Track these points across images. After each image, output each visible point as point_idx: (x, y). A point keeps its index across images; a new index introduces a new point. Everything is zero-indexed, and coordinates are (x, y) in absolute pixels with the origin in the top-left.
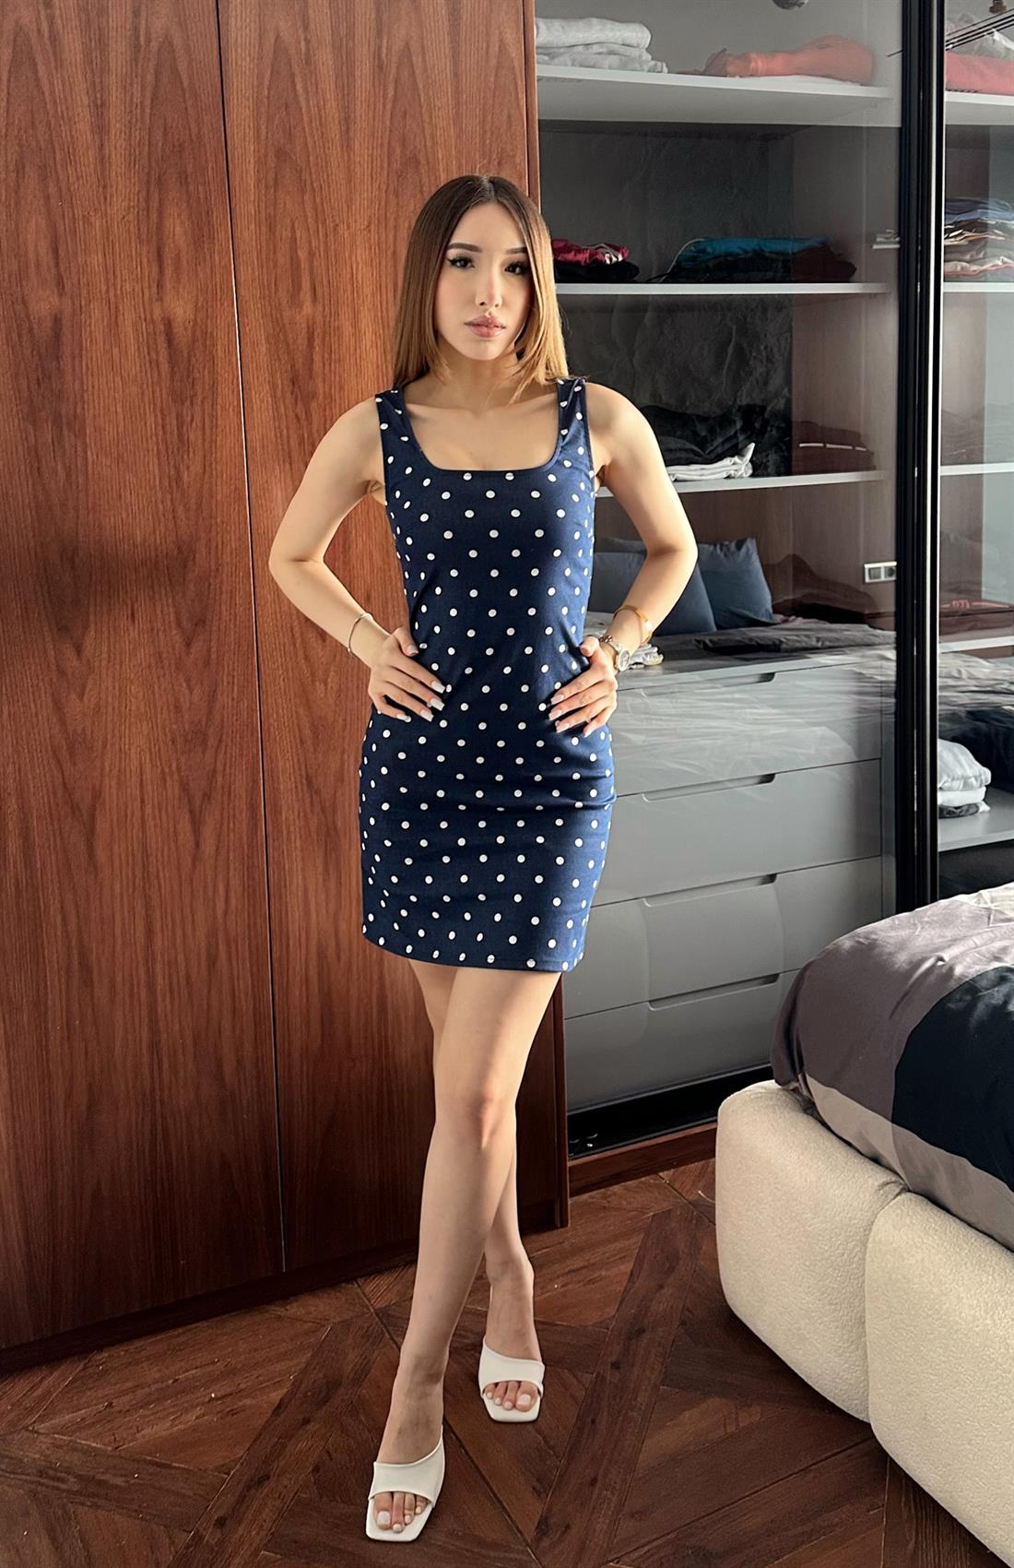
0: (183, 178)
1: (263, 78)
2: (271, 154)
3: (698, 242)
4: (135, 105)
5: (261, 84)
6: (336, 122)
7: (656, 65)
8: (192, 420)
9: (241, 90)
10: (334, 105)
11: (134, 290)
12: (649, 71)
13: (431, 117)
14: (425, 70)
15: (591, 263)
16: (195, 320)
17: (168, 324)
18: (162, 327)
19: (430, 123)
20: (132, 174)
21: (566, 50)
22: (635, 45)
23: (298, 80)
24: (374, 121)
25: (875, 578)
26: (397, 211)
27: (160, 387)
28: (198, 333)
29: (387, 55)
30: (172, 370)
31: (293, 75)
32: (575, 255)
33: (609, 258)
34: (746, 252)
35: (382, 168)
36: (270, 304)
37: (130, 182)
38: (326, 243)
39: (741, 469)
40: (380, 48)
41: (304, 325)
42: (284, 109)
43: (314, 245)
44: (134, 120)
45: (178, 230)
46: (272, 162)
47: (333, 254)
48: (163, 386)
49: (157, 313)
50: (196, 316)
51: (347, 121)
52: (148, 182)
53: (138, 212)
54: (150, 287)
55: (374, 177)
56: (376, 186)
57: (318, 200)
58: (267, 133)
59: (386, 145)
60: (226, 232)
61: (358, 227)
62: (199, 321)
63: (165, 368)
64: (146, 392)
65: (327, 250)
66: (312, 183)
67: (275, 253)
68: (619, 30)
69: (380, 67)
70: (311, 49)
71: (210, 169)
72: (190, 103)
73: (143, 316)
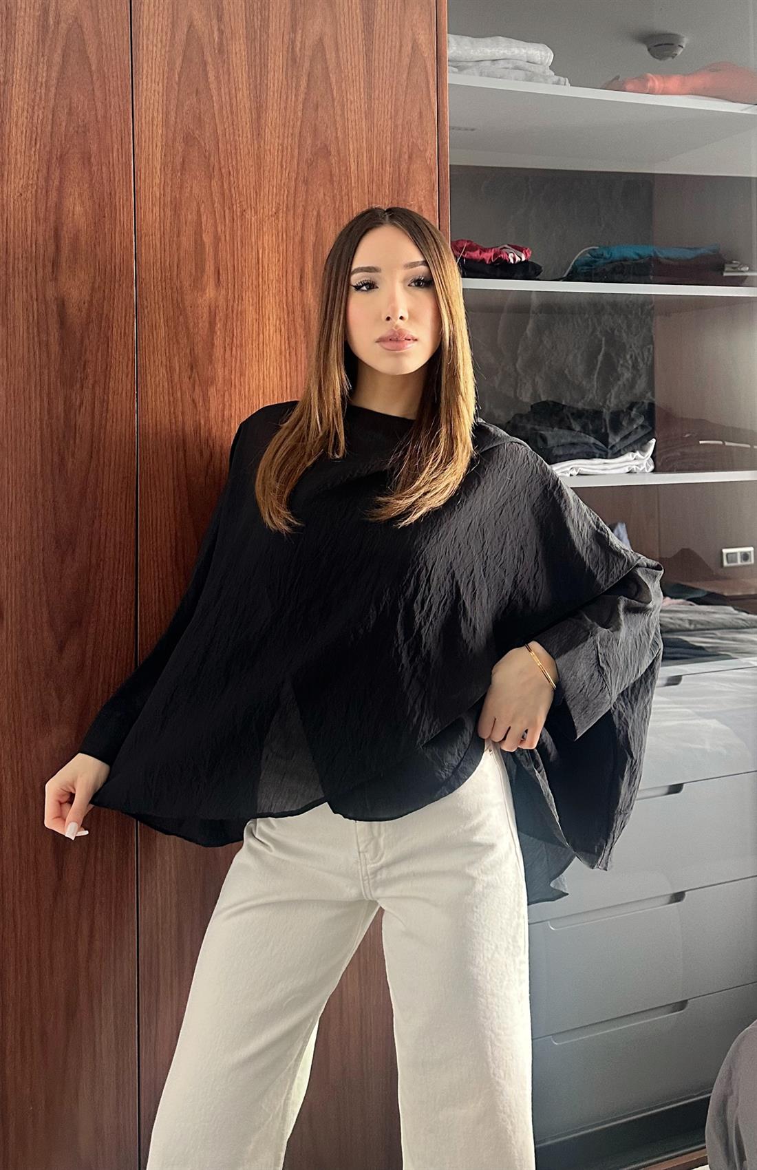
0: (86, 159)
1: (175, 64)
2: (179, 138)
3: (594, 249)
4: (39, 85)
5: (172, 69)
6: (247, 111)
7: (559, 80)
8: (82, 403)
9: (151, 75)
10: (246, 93)
11: (27, 269)
12: (553, 84)
13: (342, 110)
14: (338, 64)
15: (496, 262)
16: (91, 302)
17: (62, 304)
18: (55, 308)
19: (343, 115)
20: (33, 153)
21: (476, 63)
22: (539, 63)
23: (210, 67)
24: (286, 111)
25: (732, 562)
26: (307, 198)
27: (49, 369)
28: (94, 315)
29: (300, 50)
30: (63, 352)
31: (205, 64)
32: (480, 254)
33: (513, 257)
34: (641, 257)
35: (292, 156)
36: (172, 289)
37: (30, 160)
38: (232, 229)
39: (642, 464)
40: (293, 42)
41: (206, 310)
42: (194, 95)
43: (219, 230)
44: (38, 98)
45: (78, 209)
46: (180, 147)
47: (239, 239)
48: (52, 369)
49: (50, 293)
50: (91, 296)
51: (259, 109)
52: (49, 161)
53: (36, 191)
54: (44, 266)
55: (284, 164)
56: (285, 174)
57: (226, 186)
58: (176, 118)
59: (297, 135)
60: (129, 213)
61: (266, 213)
62: (94, 302)
63: (55, 348)
64: (33, 374)
65: (233, 237)
66: (220, 169)
67: (178, 236)
68: (525, 48)
69: (294, 60)
70: (224, 40)
71: (115, 150)
72: (97, 85)
73: (35, 297)
